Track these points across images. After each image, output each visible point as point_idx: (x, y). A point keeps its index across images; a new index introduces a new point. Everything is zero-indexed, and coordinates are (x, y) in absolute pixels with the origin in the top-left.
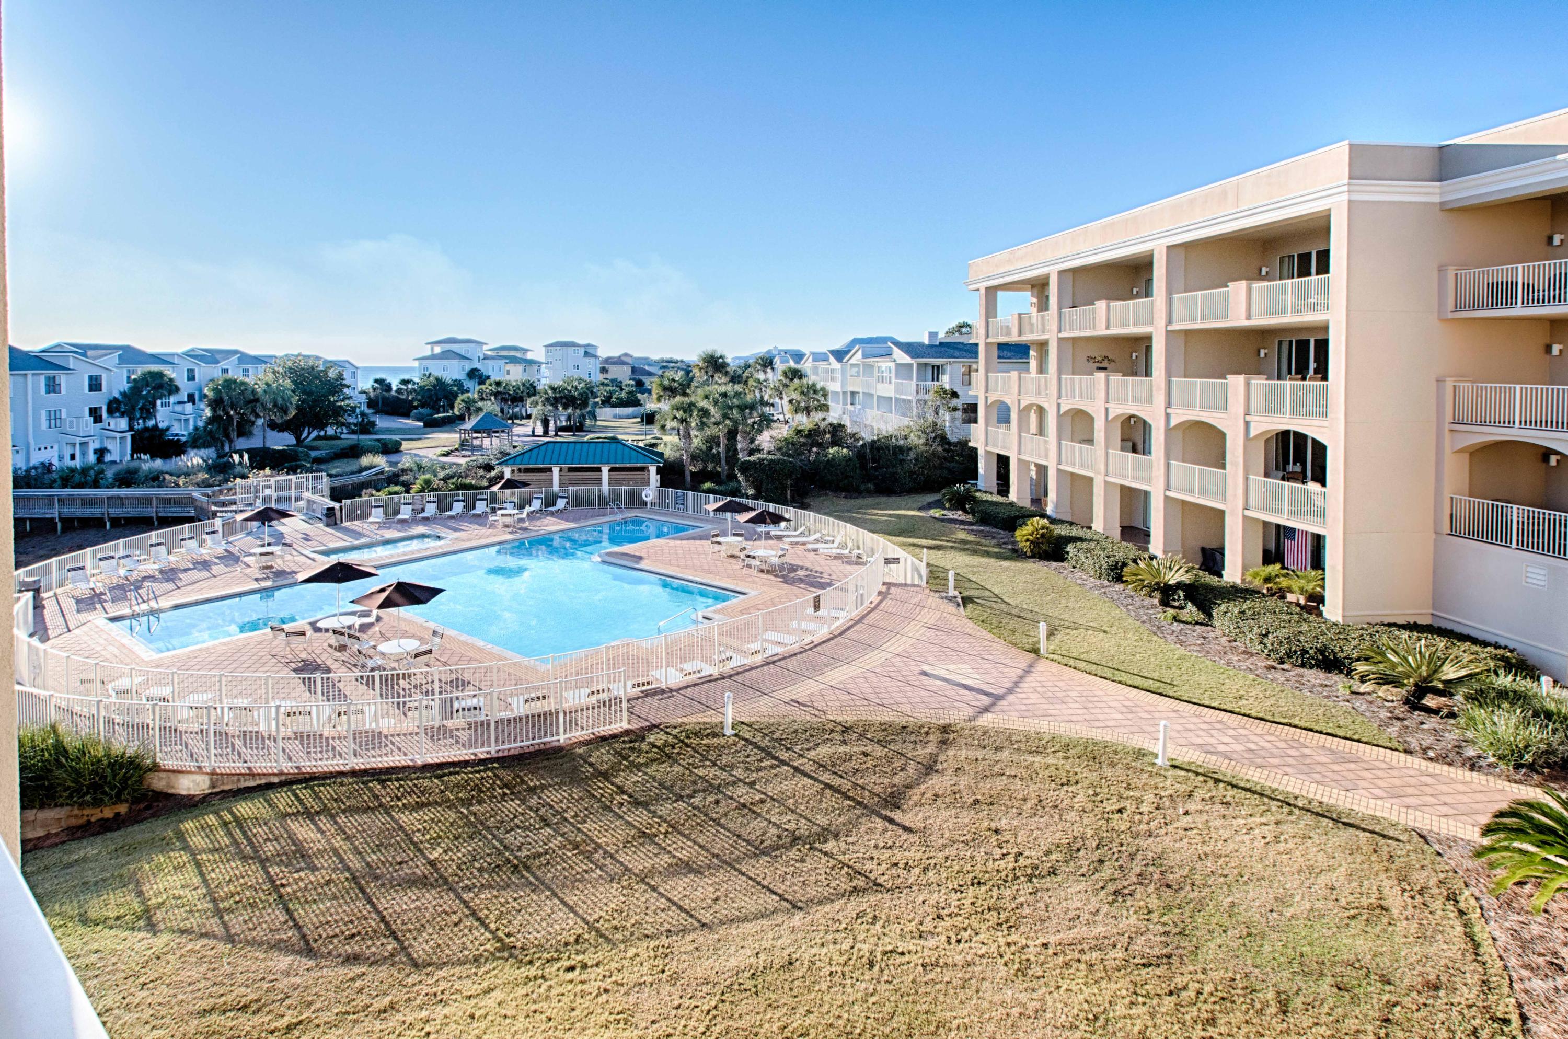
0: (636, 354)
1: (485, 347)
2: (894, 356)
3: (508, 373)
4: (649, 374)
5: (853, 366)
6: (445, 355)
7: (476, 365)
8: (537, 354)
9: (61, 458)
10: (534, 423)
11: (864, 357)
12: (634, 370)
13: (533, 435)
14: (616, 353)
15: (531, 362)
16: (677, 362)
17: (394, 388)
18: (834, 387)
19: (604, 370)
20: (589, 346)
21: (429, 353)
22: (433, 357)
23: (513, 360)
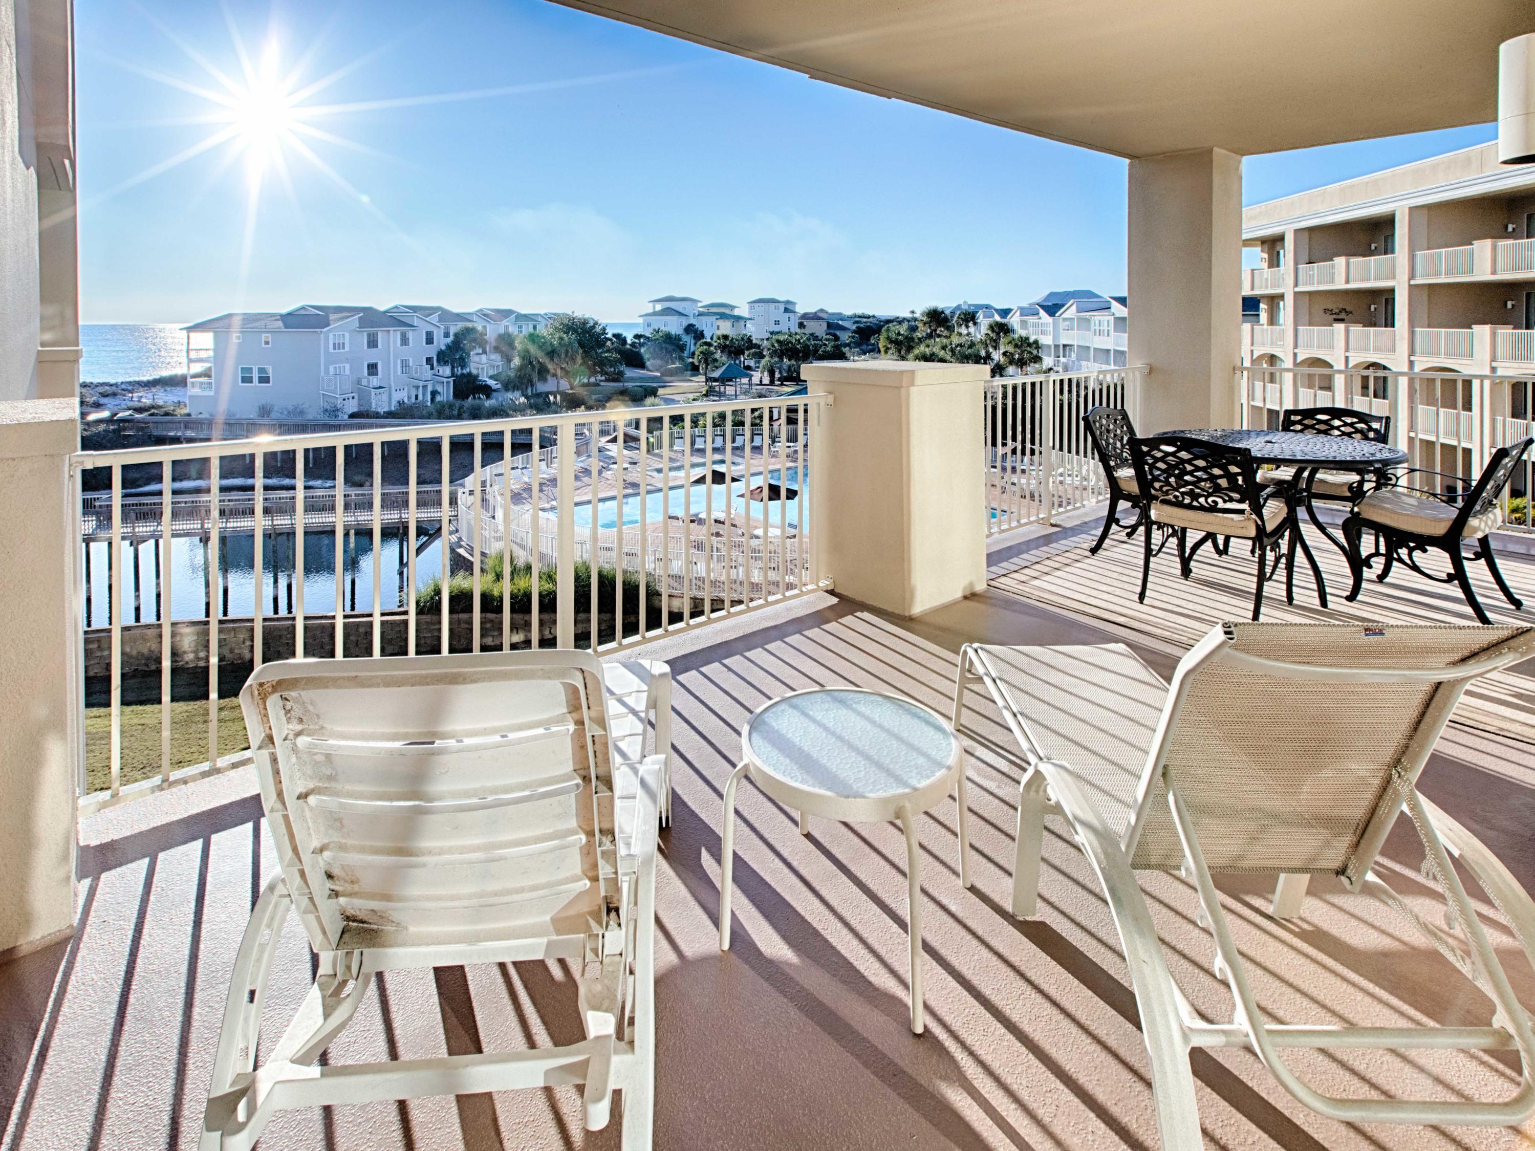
0: (830, 311)
1: (700, 305)
2: (1113, 310)
3: (718, 328)
4: (843, 328)
5: (1065, 319)
6: (667, 312)
7: (693, 321)
8: (743, 311)
9: (409, 398)
10: (762, 372)
11: (1078, 311)
12: (830, 325)
13: (761, 384)
14: (812, 309)
15: (738, 318)
16: (869, 317)
17: (629, 342)
18: (1046, 340)
19: (801, 325)
20: (788, 302)
21: (651, 311)
22: (655, 314)
23: (723, 316)
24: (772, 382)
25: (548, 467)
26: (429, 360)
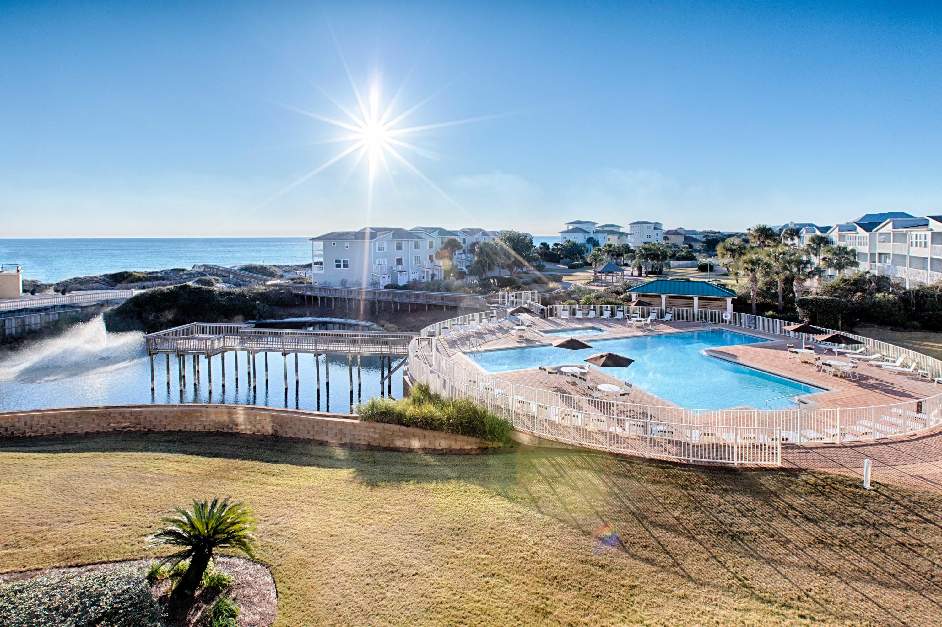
0: (687, 229)
1: (597, 226)
2: (930, 226)
3: (609, 239)
4: (696, 240)
5: (881, 234)
6: (575, 230)
7: (592, 235)
8: (626, 229)
9: (419, 278)
10: (633, 268)
11: (894, 227)
12: (686, 238)
13: (632, 275)
14: (674, 228)
15: (622, 234)
16: (715, 233)
17: (551, 247)
18: (863, 249)
19: (666, 238)
20: (657, 224)
21: (566, 229)
22: (569, 231)
23: (612, 232)
24: (640, 275)
25: (477, 324)
26: (431, 257)
